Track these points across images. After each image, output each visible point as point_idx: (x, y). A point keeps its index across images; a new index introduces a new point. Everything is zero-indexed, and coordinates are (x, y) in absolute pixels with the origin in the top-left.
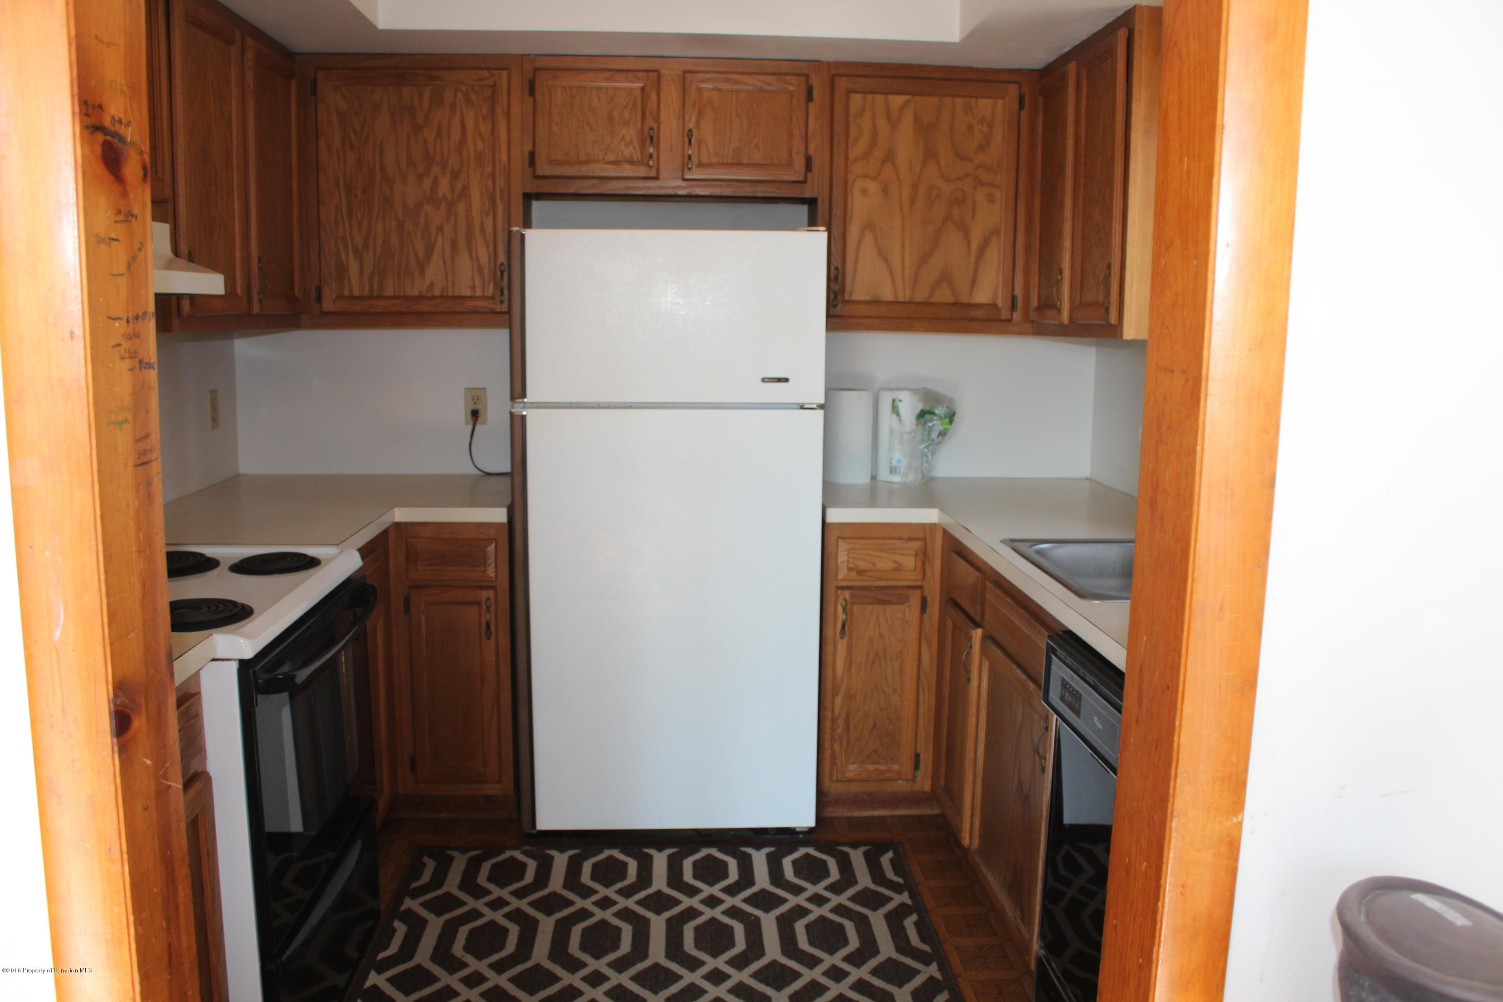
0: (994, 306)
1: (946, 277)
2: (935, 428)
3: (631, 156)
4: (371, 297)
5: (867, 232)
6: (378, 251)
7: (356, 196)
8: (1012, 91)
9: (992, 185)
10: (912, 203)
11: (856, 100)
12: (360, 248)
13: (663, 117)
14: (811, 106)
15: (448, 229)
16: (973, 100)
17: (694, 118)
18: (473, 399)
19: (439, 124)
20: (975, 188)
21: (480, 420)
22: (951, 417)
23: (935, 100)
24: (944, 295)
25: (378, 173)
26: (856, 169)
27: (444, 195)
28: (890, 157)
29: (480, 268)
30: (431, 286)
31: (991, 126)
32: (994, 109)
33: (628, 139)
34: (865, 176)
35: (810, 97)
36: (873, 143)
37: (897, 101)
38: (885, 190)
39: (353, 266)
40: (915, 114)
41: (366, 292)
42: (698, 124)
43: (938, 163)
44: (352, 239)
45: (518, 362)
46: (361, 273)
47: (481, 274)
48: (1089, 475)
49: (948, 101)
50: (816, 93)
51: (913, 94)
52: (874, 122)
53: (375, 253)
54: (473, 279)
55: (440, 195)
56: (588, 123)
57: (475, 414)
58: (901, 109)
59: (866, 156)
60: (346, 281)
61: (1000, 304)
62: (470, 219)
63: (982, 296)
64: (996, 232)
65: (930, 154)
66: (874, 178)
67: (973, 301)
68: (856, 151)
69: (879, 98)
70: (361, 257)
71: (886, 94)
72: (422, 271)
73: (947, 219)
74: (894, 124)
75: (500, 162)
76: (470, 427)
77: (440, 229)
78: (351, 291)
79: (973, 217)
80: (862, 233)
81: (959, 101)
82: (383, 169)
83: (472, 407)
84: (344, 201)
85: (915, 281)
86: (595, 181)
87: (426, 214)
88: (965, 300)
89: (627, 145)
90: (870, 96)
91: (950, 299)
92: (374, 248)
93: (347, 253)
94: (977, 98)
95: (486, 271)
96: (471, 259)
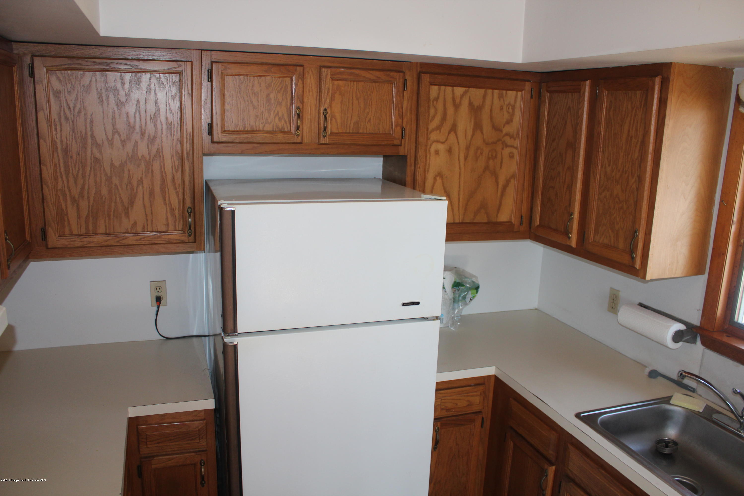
0: (510, 222)
1: (483, 206)
2: (467, 296)
3: (283, 127)
4: (87, 234)
5: (438, 178)
6: (92, 198)
7: (71, 157)
8: (528, 86)
9: (512, 146)
10: (466, 158)
11: (434, 90)
12: (77, 197)
13: (306, 100)
14: (405, 93)
15: (146, 182)
16: (504, 92)
17: (328, 101)
18: (157, 289)
19: (138, 101)
20: (503, 149)
21: (162, 302)
22: (477, 288)
23: (482, 91)
24: (482, 218)
25: (89, 141)
26: (434, 136)
27: (143, 156)
28: (454, 129)
29: (172, 210)
30: (135, 224)
31: (513, 108)
32: (516, 97)
33: (280, 115)
34: (438, 141)
35: (405, 88)
36: (444, 119)
37: (459, 91)
38: (450, 151)
39: (72, 212)
40: (470, 100)
41: (83, 231)
42: (330, 105)
43: (482, 133)
44: (70, 191)
45: (230, 307)
46: (79, 217)
47: (173, 215)
48: (537, 307)
49: (490, 91)
50: (409, 84)
51: (469, 87)
52: (444, 105)
53: (89, 202)
54: (167, 219)
55: (140, 156)
56: (252, 103)
57: (159, 300)
58: (462, 97)
59: (439, 128)
60: (66, 223)
61: (513, 221)
62: (164, 174)
63: (503, 217)
64: (513, 176)
65: (478, 126)
66: (443, 143)
67: (498, 221)
68: (434, 124)
69: (449, 89)
70: (78, 206)
71: (453, 86)
72: (127, 214)
73: (486, 168)
74: (457, 107)
75: (187, 131)
76: (155, 308)
77: (141, 182)
78: (71, 230)
79: (501, 167)
80: (435, 179)
81: (496, 92)
82: (93, 136)
83: (157, 294)
84: (61, 161)
85: (466, 209)
86: (256, 145)
87: (129, 171)
88: (494, 220)
89: (280, 119)
90: (443, 88)
91: (485, 220)
92: (88, 197)
93: (66, 201)
94: (507, 90)
95: (177, 212)
96: (165, 204)
